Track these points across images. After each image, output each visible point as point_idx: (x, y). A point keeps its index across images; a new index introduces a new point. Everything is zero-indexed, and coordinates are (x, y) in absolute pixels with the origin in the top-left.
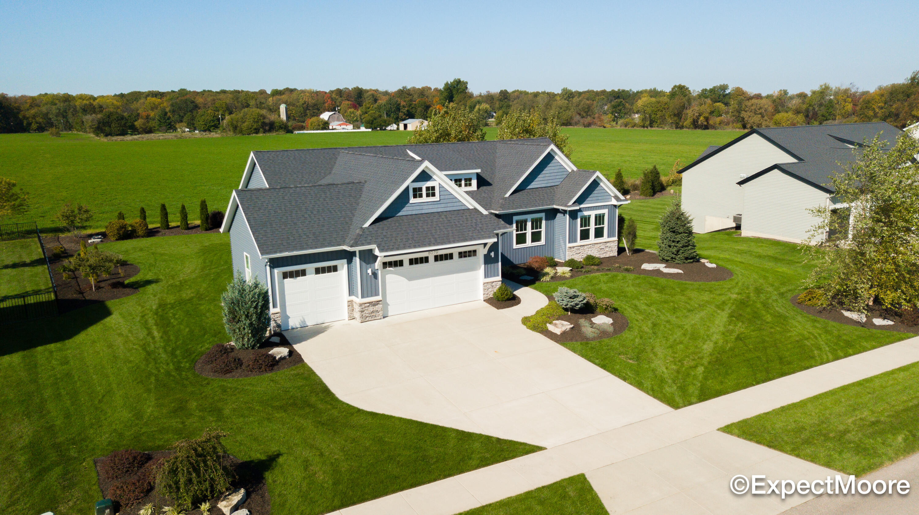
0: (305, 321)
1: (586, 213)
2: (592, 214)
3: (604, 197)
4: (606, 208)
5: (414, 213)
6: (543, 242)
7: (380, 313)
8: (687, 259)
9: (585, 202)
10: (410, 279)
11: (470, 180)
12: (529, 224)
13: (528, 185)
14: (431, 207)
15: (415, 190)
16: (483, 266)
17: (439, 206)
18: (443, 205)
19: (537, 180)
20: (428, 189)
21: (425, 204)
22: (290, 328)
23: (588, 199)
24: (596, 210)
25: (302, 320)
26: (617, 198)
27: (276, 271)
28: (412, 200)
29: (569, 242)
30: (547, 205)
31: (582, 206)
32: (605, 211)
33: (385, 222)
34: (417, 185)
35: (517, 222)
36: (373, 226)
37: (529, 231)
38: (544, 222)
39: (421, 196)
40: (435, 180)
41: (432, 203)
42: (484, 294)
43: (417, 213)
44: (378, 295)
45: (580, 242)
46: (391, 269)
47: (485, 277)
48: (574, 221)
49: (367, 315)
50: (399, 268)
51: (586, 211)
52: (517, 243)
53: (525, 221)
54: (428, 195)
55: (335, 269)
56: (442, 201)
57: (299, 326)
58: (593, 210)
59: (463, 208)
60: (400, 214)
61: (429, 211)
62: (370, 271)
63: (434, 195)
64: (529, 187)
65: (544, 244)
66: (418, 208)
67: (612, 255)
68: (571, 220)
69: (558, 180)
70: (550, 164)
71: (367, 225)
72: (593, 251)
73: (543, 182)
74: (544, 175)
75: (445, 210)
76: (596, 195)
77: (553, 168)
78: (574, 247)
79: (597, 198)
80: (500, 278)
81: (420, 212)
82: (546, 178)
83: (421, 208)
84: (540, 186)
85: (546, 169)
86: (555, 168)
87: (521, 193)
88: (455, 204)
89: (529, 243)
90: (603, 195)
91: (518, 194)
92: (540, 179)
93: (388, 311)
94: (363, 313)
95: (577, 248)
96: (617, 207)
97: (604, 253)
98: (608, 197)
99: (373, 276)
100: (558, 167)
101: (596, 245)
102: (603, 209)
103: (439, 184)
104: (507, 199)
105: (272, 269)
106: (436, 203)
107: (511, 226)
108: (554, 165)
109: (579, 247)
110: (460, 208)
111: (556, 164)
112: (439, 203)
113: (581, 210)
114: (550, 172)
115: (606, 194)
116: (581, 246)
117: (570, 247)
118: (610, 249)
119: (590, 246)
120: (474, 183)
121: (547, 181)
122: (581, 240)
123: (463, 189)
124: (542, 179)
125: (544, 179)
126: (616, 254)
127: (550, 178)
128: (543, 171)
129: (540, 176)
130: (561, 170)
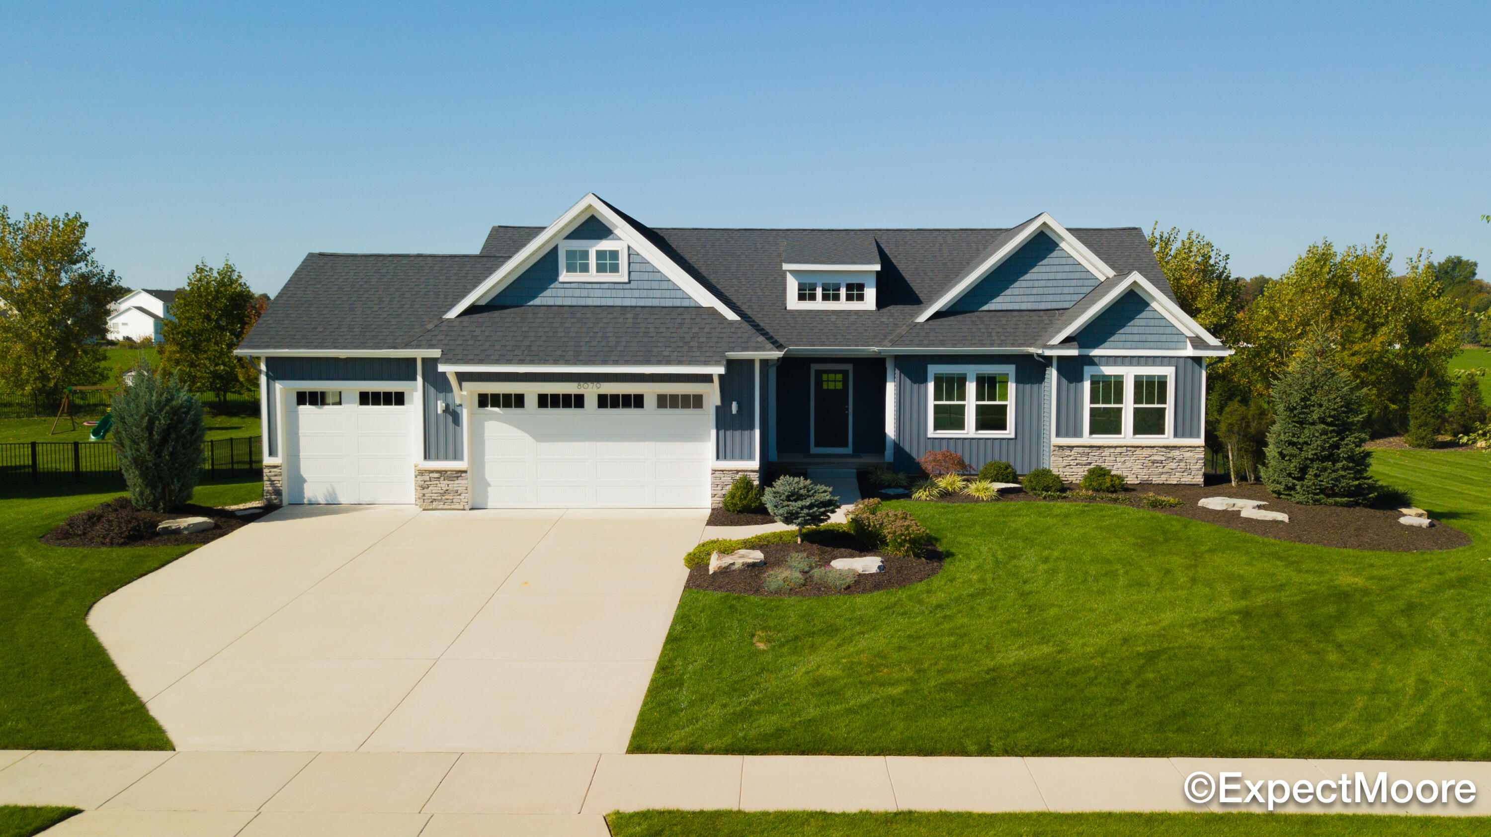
0: (335, 494)
1: (1109, 370)
2: (1129, 374)
3: (1164, 338)
4: (1169, 365)
5: (568, 302)
6: (1010, 432)
7: (462, 497)
8: (1330, 492)
9: (1107, 344)
10: (540, 437)
11: (861, 287)
12: (971, 388)
13: (986, 303)
14: (608, 293)
15: (571, 254)
16: (714, 432)
17: (628, 293)
18: (637, 293)
19: (1008, 291)
20: (600, 254)
21: (594, 286)
22: (306, 501)
23: (1115, 338)
24: (1138, 364)
25: (331, 490)
26: (1198, 343)
27: (278, 386)
28: (564, 276)
29: (1058, 435)
30: (1013, 345)
31: (1096, 352)
32: (1169, 372)
33: (496, 314)
34: (577, 245)
35: (938, 380)
36: (466, 318)
37: (971, 403)
38: (1012, 387)
39: (585, 268)
40: (620, 239)
41: (612, 286)
42: (714, 496)
43: (574, 303)
44: (462, 459)
45: (1087, 439)
46: (496, 409)
47: (718, 458)
48: (1072, 386)
49: (435, 496)
50: (513, 412)
51: (1107, 364)
52: (937, 427)
53: (962, 381)
54: (601, 269)
55: (399, 399)
56: (633, 285)
57: (322, 501)
58: (1131, 364)
59: (686, 303)
60: (537, 302)
61: (604, 302)
62: (441, 406)
63: (615, 269)
64: (986, 308)
65: (1013, 436)
66: (577, 293)
67: (1186, 480)
68: (1064, 382)
69: (1068, 298)
70: (1045, 258)
71: (452, 314)
72: (1128, 464)
73: (1025, 298)
74: (1029, 284)
75: (641, 303)
76: (1135, 330)
77: (1054, 269)
78: (1071, 448)
79: (1143, 338)
80: (755, 464)
81: (582, 302)
82: (1035, 291)
83: (584, 293)
84: (1016, 307)
85: (1035, 269)
86: (1060, 269)
87: (960, 317)
88: (667, 294)
89: (970, 429)
90: (1161, 330)
91: (952, 318)
92: (1016, 291)
93: (486, 497)
94: (425, 491)
95: (1080, 450)
96: (1204, 364)
97: (1162, 473)
98: (1175, 338)
99: (450, 418)
100: (1067, 268)
101: (1138, 451)
102: (1162, 365)
103: (629, 247)
104: (918, 327)
105: (271, 382)
106: (620, 286)
107: (922, 386)
108: (1056, 261)
109: (1087, 450)
110: (677, 303)
111: (1063, 261)
112: (628, 286)
113: (1091, 361)
114: (1045, 276)
115: (1168, 330)
116: (1091, 447)
117: (1061, 447)
118: (1182, 464)
119: (1118, 450)
120: (870, 294)
121: (1038, 298)
122: (1092, 432)
123: (843, 305)
124: (1022, 291)
125: (1028, 291)
126: (1200, 480)
127: (1047, 291)
128: (1026, 273)
129: (1017, 284)
130: (1078, 275)
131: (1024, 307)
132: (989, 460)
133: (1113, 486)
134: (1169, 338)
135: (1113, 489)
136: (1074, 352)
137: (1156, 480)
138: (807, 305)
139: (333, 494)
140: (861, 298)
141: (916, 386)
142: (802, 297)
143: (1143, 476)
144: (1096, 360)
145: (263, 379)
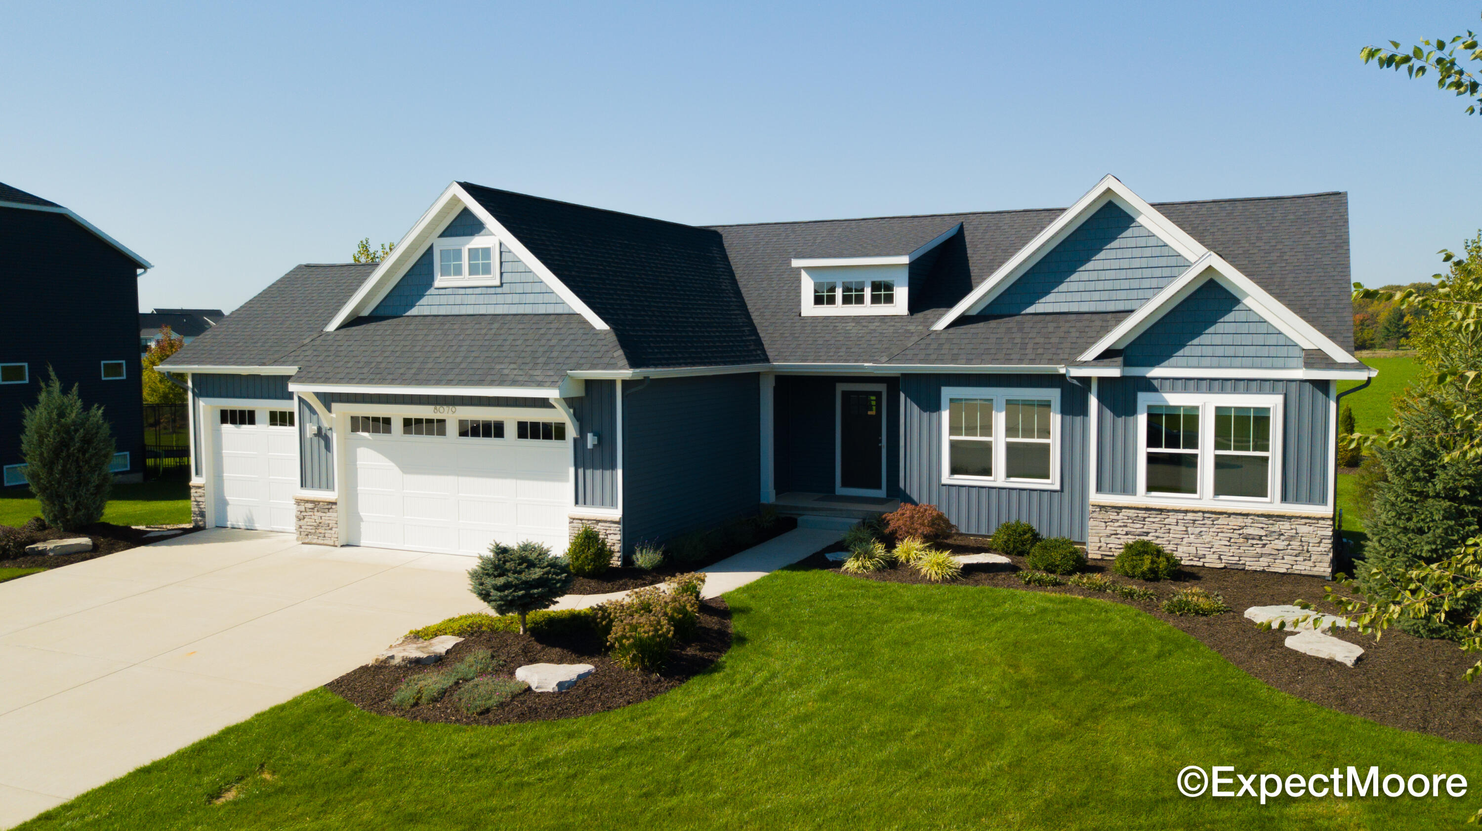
0: (253, 520)
1: (1175, 399)
2: (1207, 405)
3: (1265, 351)
4: (1273, 391)
5: (443, 311)
6: (1053, 481)
7: (334, 531)
9: (1172, 360)
10: (408, 467)
11: (889, 285)
12: (999, 420)
13: (1032, 303)
14: (481, 299)
16: (572, 470)
17: (500, 299)
18: (509, 299)
19: (1063, 287)
20: (473, 254)
21: (467, 291)
23: (1186, 350)
24: (1222, 391)
25: (249, 514)
26: (1318, 358)
27: (202, 403)
28: (440, 281)
29: (1099, 489)
31: (1156, 372)
32: (1273, 402)
34: (451, 243)
35: (956, 409)
36: (343, 331)
37: (999, 440)
38: (1055, 419)
39: (458, 271)
41: (484, 291)
43: (448, 312)
44: (333, 489)
45: (1142, 497)
46: (366, 434)
47: (577, 502)
48: (1120, 421)
49: (310, 529)
50: (381, 437)
51: (1173, 390)
52: (954, 471)
53: (987, 407)
54: (473, 270)
56: (506, 288)
57: (241, 524)
58: (1210, 390)
60: (414, 311)
61: (477, 310)
62: (313, 429)
63: (487, 270)
64: (1031, 310)
65: (1054, 487)
66: (452, 300)
67: (1303, 567)
68: (1108, 414)
70: (1114, 238)
71: (332, 327)
72: (1207, 538)
73: (1086, 296)
74: (1094, 276)
75: (514, 310)
76: (1217, 340)
77: (1128, 253)
78: (1118, 509)
79: (1230, 351)
80: (617, 513)
81: (456, 311)
82: (1100, 285)
83: (458, 300)
84: (1074, 308)
85: (1102, 255)
86: (1137, 253)
87: (993, 323)
88: (540, 298)
89: (999, 477)
90: (1260, 340)
91: (981, 324)
92: (1074, 287)
93: (359, 533)
94: (302, 523)
95: (1132, 513)
96: (1333, 393)
97: (1262, 555)
98: (1283, 351)
99: (322, 443)
100: (1148, 252)
101: (1222, 520)
102: (1260, 391)
103: (501, 244)
104: (933, 336)
105: (196, 399)
106: (492, 291)
107: (935, 415)
108: (1131, 243)
109: (1142, 514)
110: (551, 310)
111: (1142, 242)
112: (499, 290)
113: (1148, 385)
114: (1115, 264)
115: (1272, 340)
116: (1147, 509)
117: (1102, 507)
118: (1295, 544)
119: (1190, 516)
120: (901, 294)
121: (1105, 295)
122: (1151, 488)
123: (868, 309)
124: (1081, 286)
125: (1091, 286)
126: (1324, 568)
127: (1117, 285)
128: (1088, 260)
129: (1075, 277)
130: (1163, 262)
131: (1084, 308)
132: (1003, 521)
133: (1151, 570)
134: (1273, 351)
135: (1153, 576)
136: (1113, 372)
137: (1252, 565)
138: (825, 311)
139: (250, 520)
140: (889, 299)
141: (925, 415)
142: (818, 300)
143: (1230, 557)
144: (1155, 383)
145: (190, 395)
